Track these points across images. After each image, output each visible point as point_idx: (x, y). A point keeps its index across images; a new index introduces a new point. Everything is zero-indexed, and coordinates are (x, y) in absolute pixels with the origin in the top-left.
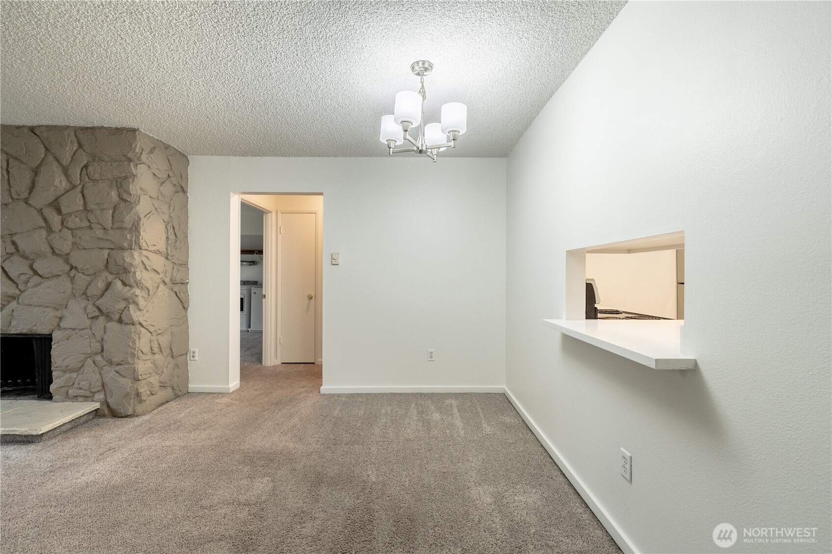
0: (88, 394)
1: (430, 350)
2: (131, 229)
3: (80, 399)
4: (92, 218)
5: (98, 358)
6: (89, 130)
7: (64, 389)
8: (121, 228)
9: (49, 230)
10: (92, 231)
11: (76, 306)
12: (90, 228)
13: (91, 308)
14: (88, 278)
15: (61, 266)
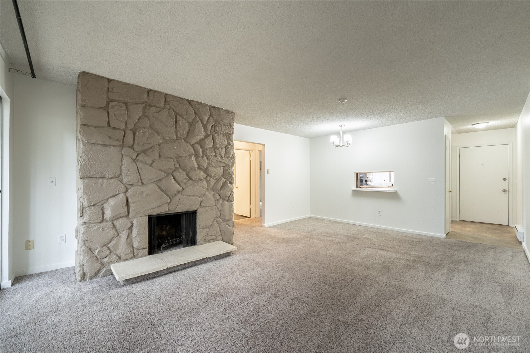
0: (215, 237)
1: (294, 205)
2: (231, 157)
3: (211, 241)
4: (217, 152)
5: (219, 219)
6: (216, 109)
7: (204, 238)
8: (228, 157)
9: (197, 156)
10: (217, 158)
11: (210, 195)
12: (216, 156)
13: (217, 195)
14: (214, 181)
15: (202, 174)
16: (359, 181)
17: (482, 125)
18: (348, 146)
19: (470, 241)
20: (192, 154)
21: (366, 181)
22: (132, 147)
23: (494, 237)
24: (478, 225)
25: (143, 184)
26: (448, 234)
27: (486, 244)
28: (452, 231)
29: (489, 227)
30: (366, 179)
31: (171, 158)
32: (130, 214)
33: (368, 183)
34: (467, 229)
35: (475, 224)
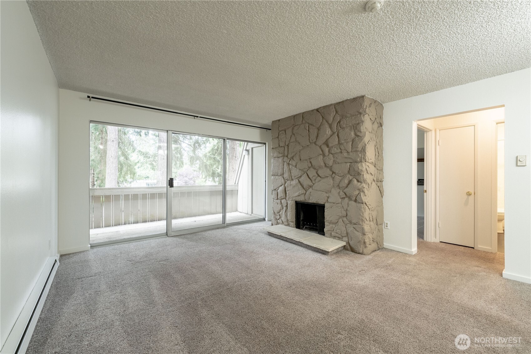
0: (340, 236)
2: (361, 151)
3: (337, 238)
4: (342, 148)
5: (345, 219)
6: (341, 103)
7: (330, 232)
8: (356, 151)
9: (324, 155)
10: (342, 154)
11: (335, 192)
12: (341, 152)
13: (342, 193)
14: (340, 178)
15: (328, 172)
20: (321, 154)
22: (287, 156)
25: (292, 179)
31: (306, 160)
32: (287, 197)
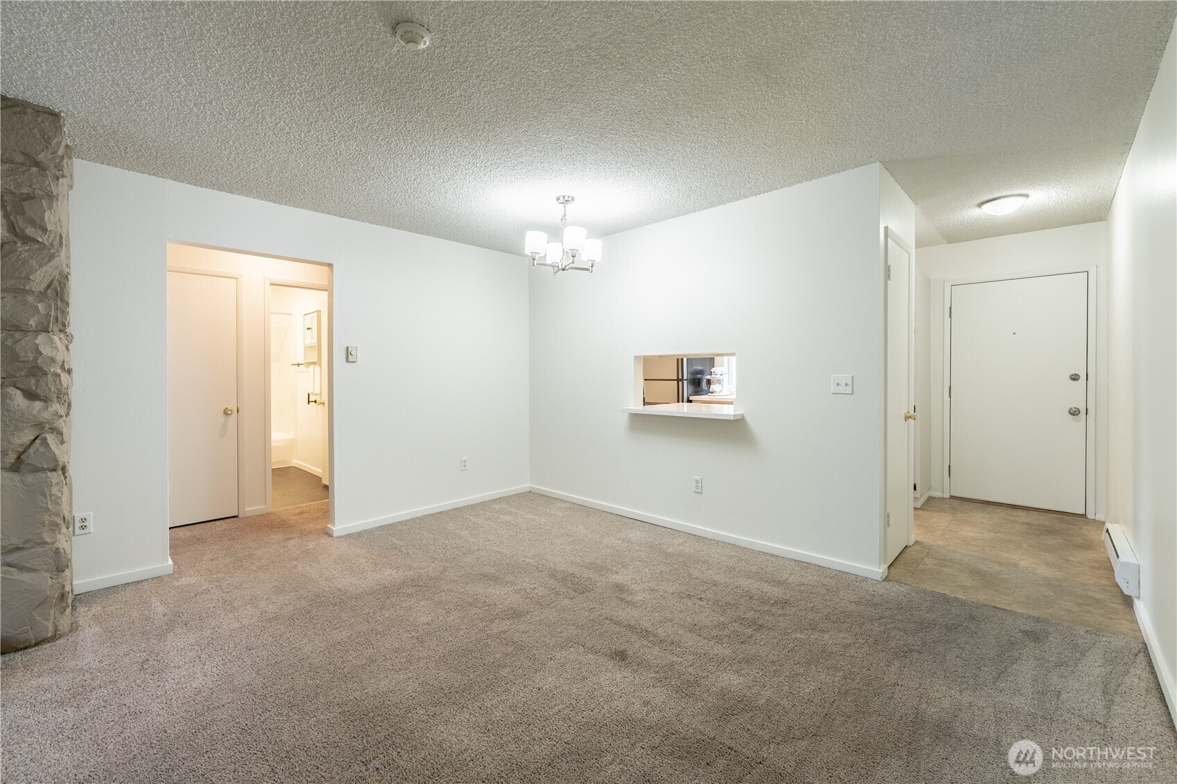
1: (463, 458)
16: (685, 382)
17: (1006, 208)
18: (588, 270)
19: (960, 596)
21: (709, 382)
23: (1043, 571)
24: (1000, 514)
26: (900, 559)
27: (1015, 608)
28: (917, 542)
29: (1029, 520)
30: (708, 377)
33: (713, 387)
34: (968, 532)
35: (991, 508)
